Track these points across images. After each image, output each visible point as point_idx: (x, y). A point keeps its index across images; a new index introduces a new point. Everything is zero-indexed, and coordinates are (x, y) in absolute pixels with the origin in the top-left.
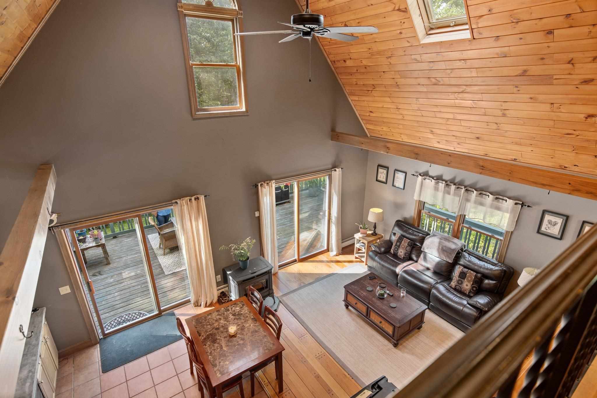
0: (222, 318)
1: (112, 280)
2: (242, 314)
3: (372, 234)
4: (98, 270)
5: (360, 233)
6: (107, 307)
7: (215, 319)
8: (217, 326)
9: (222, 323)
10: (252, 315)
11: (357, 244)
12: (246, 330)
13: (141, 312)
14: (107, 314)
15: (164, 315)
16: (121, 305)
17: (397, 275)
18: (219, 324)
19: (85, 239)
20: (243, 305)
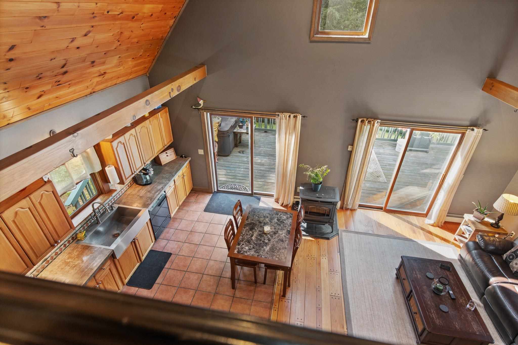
0: (269, 217)
1: (246, 159)
2: (284, 223)
3: (492, 225)
4: (243, 150)
5: (472, 215)
6: (233, 175)
7: (265, 215)
8: (262, 220)
9: (266, 221)
10: (290, 227)
11: (463, 225)
12: (277, 235)
13: (246, 188)
14: (230, 179)
15: (254, 197)
16: (240, 177)
17: (488, 285)
18: (263, 220)
19: (242, 126)
20: (290, 217)
